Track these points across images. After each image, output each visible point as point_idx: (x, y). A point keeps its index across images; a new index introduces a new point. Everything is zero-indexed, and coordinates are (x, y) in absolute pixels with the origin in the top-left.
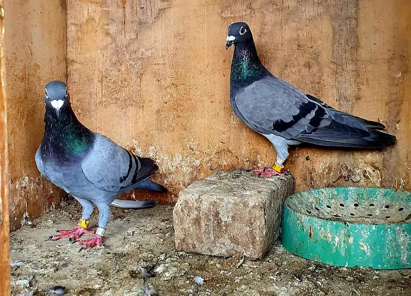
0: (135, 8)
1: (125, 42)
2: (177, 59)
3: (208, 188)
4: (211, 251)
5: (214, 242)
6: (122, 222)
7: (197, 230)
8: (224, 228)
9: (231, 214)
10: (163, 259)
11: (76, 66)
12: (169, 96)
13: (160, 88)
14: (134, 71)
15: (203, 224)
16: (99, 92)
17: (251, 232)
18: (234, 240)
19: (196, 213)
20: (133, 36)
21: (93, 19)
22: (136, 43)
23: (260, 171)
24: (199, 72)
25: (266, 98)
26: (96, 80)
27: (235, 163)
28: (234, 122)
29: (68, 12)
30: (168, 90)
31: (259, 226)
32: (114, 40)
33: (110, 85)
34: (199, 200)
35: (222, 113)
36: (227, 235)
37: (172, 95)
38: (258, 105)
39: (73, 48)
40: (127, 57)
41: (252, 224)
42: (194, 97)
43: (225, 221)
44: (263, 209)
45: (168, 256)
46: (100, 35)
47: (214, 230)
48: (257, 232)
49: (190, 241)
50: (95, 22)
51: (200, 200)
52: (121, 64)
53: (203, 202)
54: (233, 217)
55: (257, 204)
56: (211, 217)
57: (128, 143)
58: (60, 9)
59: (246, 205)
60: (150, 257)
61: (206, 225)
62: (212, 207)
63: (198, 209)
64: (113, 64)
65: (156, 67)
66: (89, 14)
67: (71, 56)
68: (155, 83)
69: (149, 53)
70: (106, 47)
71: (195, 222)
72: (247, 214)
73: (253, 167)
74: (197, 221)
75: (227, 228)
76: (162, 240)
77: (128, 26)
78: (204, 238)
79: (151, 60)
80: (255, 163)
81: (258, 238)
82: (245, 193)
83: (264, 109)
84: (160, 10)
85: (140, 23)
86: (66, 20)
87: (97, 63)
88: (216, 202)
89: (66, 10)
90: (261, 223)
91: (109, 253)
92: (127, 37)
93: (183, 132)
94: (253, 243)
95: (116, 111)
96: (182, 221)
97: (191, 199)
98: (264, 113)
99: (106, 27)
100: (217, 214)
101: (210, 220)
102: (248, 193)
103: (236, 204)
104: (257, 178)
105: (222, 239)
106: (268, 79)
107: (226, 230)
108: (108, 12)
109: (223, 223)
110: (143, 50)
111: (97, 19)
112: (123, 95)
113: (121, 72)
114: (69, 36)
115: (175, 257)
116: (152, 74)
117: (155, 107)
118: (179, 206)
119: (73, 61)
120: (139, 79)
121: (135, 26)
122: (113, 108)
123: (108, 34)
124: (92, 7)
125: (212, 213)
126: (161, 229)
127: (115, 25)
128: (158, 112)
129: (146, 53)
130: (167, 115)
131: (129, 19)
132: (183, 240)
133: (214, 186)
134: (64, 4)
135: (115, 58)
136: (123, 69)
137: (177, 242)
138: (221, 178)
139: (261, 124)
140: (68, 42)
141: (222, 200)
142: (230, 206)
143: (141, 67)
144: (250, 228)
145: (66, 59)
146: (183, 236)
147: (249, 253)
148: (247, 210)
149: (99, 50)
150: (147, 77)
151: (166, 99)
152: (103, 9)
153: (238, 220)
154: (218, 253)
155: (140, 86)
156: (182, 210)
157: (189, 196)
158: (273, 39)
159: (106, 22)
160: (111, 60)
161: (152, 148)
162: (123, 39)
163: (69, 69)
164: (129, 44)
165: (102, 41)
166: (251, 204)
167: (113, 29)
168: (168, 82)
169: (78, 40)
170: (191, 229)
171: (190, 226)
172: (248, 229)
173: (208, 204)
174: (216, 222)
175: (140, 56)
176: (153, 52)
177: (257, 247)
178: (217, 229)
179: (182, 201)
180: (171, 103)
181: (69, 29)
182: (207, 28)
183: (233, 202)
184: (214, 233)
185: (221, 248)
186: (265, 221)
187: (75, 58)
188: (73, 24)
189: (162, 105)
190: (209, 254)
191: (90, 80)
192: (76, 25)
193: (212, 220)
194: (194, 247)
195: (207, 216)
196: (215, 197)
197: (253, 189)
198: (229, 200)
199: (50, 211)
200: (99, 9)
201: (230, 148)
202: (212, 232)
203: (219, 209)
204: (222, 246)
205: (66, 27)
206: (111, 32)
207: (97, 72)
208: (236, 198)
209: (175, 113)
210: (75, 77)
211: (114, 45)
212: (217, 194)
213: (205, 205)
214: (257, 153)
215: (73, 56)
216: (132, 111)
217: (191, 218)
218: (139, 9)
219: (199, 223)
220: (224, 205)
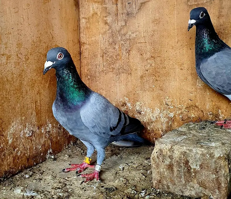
0: (124, 4)
1: (118, 28)
2: (154, 39)
3: (179, 139)
4: (182, 192)
5: (185, 185)
6: (117, 158)
7: (170, 174)
8: (193, 174)
9: (199, 163)
10: (143, 196)
11: (86, 46)
12: (149, 66)
13: (143, 59)
14: (125, 49)
15: (175, 169)
16: (101, 63)
17: (217, 179)
18: (202, 184)
19: (169, 160)
20: (123, 24)
21: (96, 14)
22: (125, 29)
23: (221, 122)
24: (171, 47)
25: (226, 66)
26: (99, 56)
27: (201, 115)
28: (200, 84)
29: (80, 10)
30: (149, 61)
31: (224, 174)
32: (110, 27)
33: (108, 58)
34: (171, 150)
35: (190, 78)
36: (195, 181)
37: (151, 65)
38: (220, 71)
39: (84, 34)
40: (120, 38)
41: (217, 172)
42: (168, 66)
43: (194, 169)
44: (227, 160)
45: (147, 194)
46: (101, 24)
47: (185, 175)
48: (223, 179)
49: (165, 182)
50: (98, 16)
51: (173, 150)
52: (115, 44)
53: (175, 152)
54: (201, 166)
55: (222, 156)
56: (182, 165)
57: (121, 99)
58: (74, 8)
59: (212, 156)
60: (133, 194)
61: (178, 170)
62: (182, 156)
63: (171, 157)
64: (110, 44)
65: (139, 45)
66: (94, 11)
67: (83, 40)
68: (139, 56)
69: (134, 35)
70: (105, 33)
71: (169, 168)
72: (213, 164)
73: (215, 119)
74: (170, 167)
75: (195, 175)
76: (144, 177)
77: (120, 17)
78: (176, 181)
79: (136, 40)
80: (217, 116)
81: (223, 185)
82: (211, 145)
83: (225, 75)
84: (142, 3)
85: (128, 14)
86: (79, 15)
87: (99, 44)
88: (186, 152)
89: (79, 9)
90: (225, 171)
91: (103, 187)
92: (119, 24)
93: (160, 92)
94: (219, 188)
95: (113, 77)
96: (158, 166)
97: (165, 148)
98: (225, 78)
99: (105, 19)
100: (187, 162)
101: (181, 166)
102: (213, 144)
103: (203, 155)
104: (219, 129)
105: (191, 183)
106: (226, 51)
107: (195, 176)
108: (106, 8)
109: (192, 170)
110: (130, 33)
111: (99, 13)
112: (117, 65)
113: (115, 49)
114: (81, 26)
115: (153, 194)
116: (137, 50)
117: (140, 74)
118: (155, 153)
119: (84, 43)
120: (128, 53)
121: (125, 17)
122: (111, 75)
123: (106, 23)
124: (96, 5)
125: (183, 161)
126: (144, 166)
127: (111, 16)
128: (142, 77)
129: (133, 35)
130: (148, 79)
131: (120, 11)
132: (160, 182)
133: (184, 136)
134: (77, 4)
135: (111, 40)
136: (117, 47)
137: (155, 182)
138: (190, 129)
139: (223, 87)
140: (81, 30)
141: (191, 151)
142: (198, 156)
143: (129, 46)
144: (216, 175)
145: (79, 42)
146: (159, 178)
147: (215, 196)
148: (214, 160)
149: (101, 35)
150: (134, 52)
151: (147, 68)
152: (103, 6)
153: (205, 168)
154: (188, 194)
155: (129, 59)
156: (158, 157)
157: (163, 146)
158: (229, 19)
159: (105, 15)
160: (109, 41)
161: (138, 103)
162: (116, 27)
163: (81, 49)
164: (121, 29)
165: (103, 28)
166: (217, 155)
167: (109, 19)
168: (148, 55)
169: (87, 28)
170: (166, 173)
171: (165, 170)
172: (214, 176)
173: (179, 154)
174: (186, 169)
175: (128, 38)
176: (137, 34)
177: (223, 193)
178: (187, 175)
179: (158, 150)
180: (150, 70)
181: (81, 21)
182: (177, 14)
183: (200, 152)
184: (184, 178)
185: (191, 190)
186: (229, 170)
187: (85, 41)
188: (83, 18)
189: (144, 73)
190: (181, 194)
191: (95, 56)
192: (86, 18)
193: (183, 167)
194: (168, 187)
195: (179, 163)
196: (185, 148)
197: (218, 140)
198: (197, 151)
199: (69, 147)
200: (100, 6)
201: (197, 104)
202: (183, 177)
203: (189, 159)
204: (192, 189)
205: (79, 20)
206: (108, 22)
207: (99, 50)
208: (203, 149)
209: (154, 78)
210: (85, 54)
211: (110, 31)
212: (187, 145)
213: (177, 154)
214: (219, 108)
215: (84, 39)
216: (123, 76)
217: (165, 164)
218: (127, 4)
219: (172, 168)
220: (193, 155)
